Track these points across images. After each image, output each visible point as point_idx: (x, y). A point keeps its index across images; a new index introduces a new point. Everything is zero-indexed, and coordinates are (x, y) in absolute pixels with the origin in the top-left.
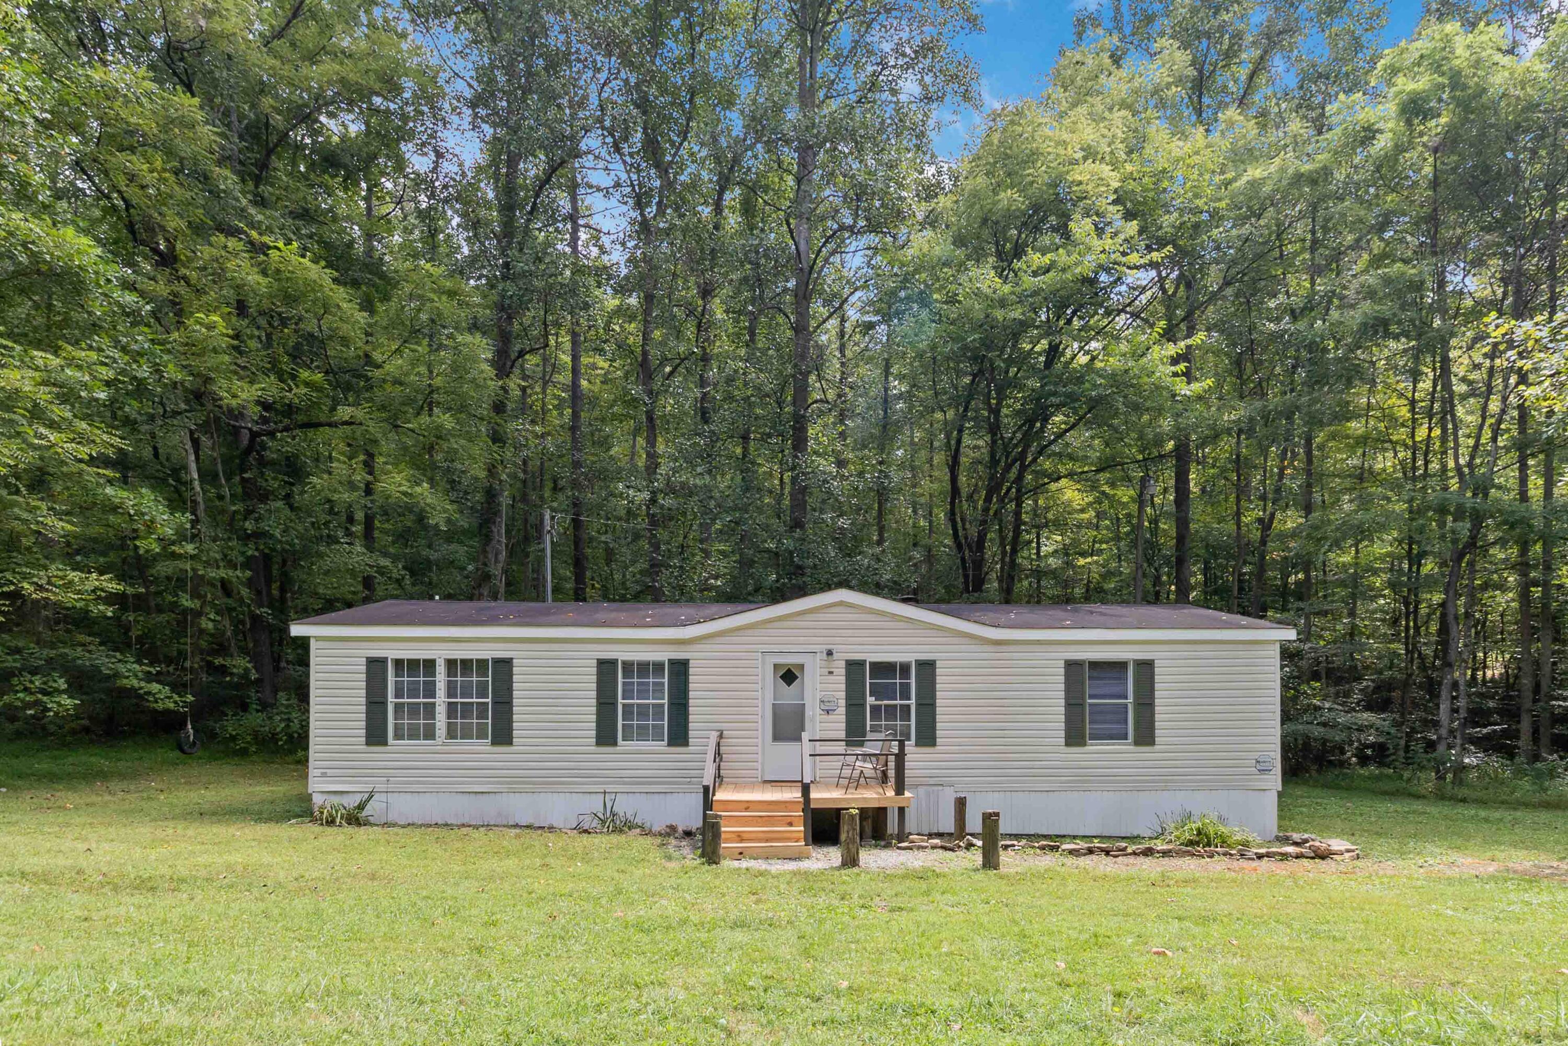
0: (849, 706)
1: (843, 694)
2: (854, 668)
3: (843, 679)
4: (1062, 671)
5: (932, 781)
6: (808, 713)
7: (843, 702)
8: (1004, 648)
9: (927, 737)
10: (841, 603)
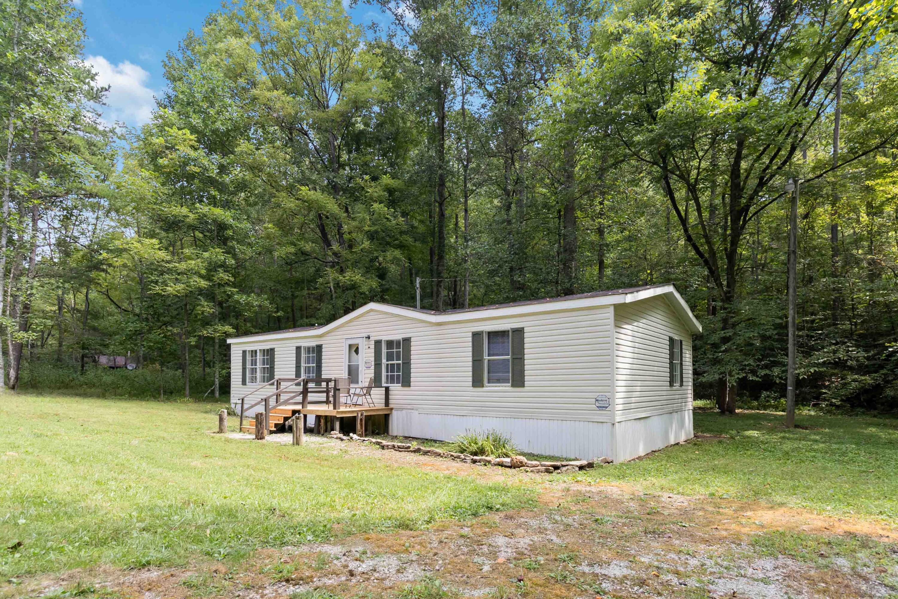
0: (375, 365)
1: (373, 359)
2: (378, 343)
3: (373, 351)
4: (470, 339)
5: (409, 407)
6: (360, 369)
7: (373, 363)
8: (442, 327)
9: (406, 382)
10: (372, 310)
